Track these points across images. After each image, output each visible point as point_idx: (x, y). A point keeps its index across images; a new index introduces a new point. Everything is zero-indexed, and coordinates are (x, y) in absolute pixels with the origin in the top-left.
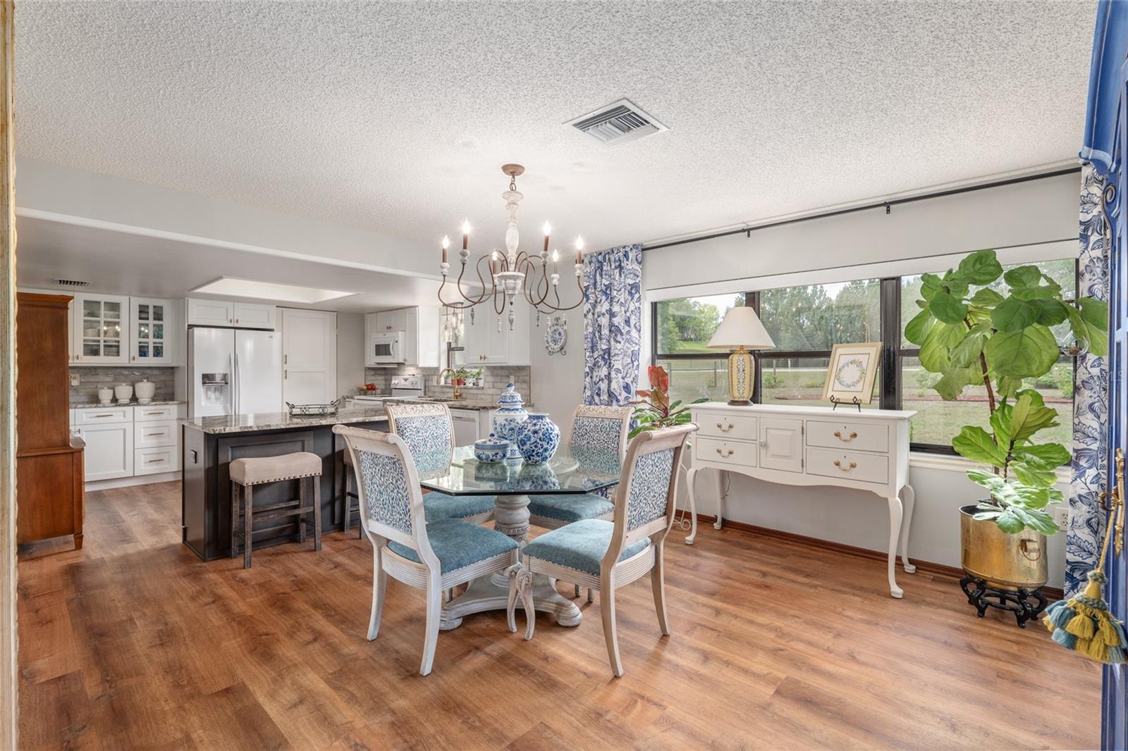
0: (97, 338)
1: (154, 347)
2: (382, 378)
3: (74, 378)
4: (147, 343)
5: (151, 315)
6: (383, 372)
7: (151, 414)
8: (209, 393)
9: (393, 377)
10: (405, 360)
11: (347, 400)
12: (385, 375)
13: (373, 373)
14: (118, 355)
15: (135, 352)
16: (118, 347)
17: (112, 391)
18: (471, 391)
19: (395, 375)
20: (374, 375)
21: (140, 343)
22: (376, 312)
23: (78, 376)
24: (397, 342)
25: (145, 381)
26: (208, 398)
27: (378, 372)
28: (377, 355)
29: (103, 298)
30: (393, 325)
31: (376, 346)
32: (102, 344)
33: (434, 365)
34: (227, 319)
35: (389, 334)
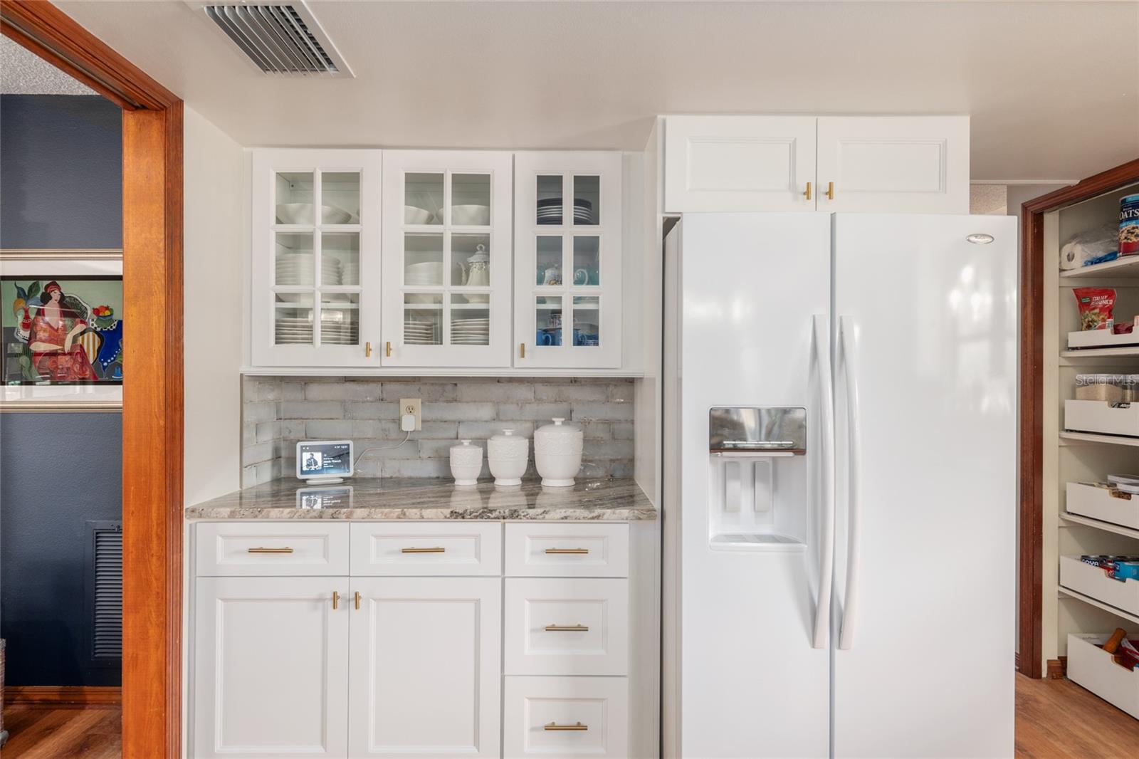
0: (434, 289)
1: (577, 314)
3: (410, 410)
4: (558, 299)
5: (568, 209)
7: (548, 552)
8: (734, 486)
14: (486, 343)
15: (528, 330)
16: (484, 314)
17: (480, 450)
21: (541, 300)
23: (417, 403)
25: (558, 421)
26: (728, 507)
29: (449, 163)
32: (448, 307)
34: (792, 187)
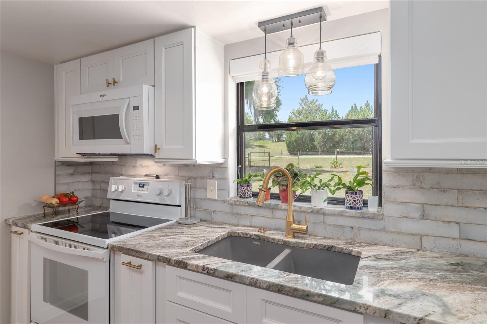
2: (86, 178)
6: (88, 169)
9: (112, 179)
10: (156, 149)
11: (14, 229)
12: (92, 173)
13: (70, 170)
18: (330, 220)
19: (114, 175)
20: (71, 175)
22: (80, 57)
24: (136, 108)
27: (81, 169)
28: (80, 139)
30: (120, 78)
31: (81, 120)
33: (217, 159)
35: (113, 93)
